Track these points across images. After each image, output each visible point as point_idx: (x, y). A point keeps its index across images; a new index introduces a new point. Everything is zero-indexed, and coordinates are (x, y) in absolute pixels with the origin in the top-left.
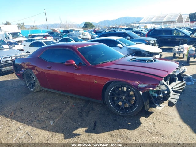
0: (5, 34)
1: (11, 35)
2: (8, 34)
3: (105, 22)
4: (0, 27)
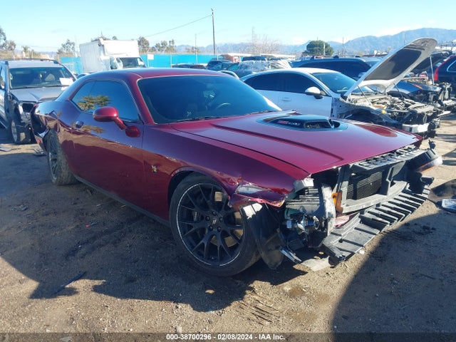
0: (111, 60)
1: (121, 63)
2: (115, 61)
3: (362, 41)
4: (103, 46)
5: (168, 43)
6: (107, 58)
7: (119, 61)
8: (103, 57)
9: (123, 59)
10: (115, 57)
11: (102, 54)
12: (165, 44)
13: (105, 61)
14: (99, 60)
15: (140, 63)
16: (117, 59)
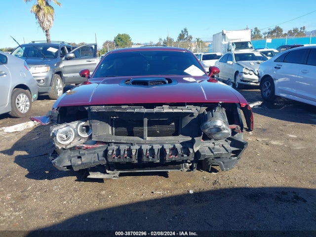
0: (229, 44)
2: (231, 44)
4: (225, 35)
5: (299, 30)
6: (227, 43)
7: (233, 45)
8: (224, 43)
9: (236, 43)
10: (231, 42)
11: (224, 40)
12: (295, 30)
13: (225, 44)
14: (222, 44)
15: (250, 45)
16: (232, 43)
